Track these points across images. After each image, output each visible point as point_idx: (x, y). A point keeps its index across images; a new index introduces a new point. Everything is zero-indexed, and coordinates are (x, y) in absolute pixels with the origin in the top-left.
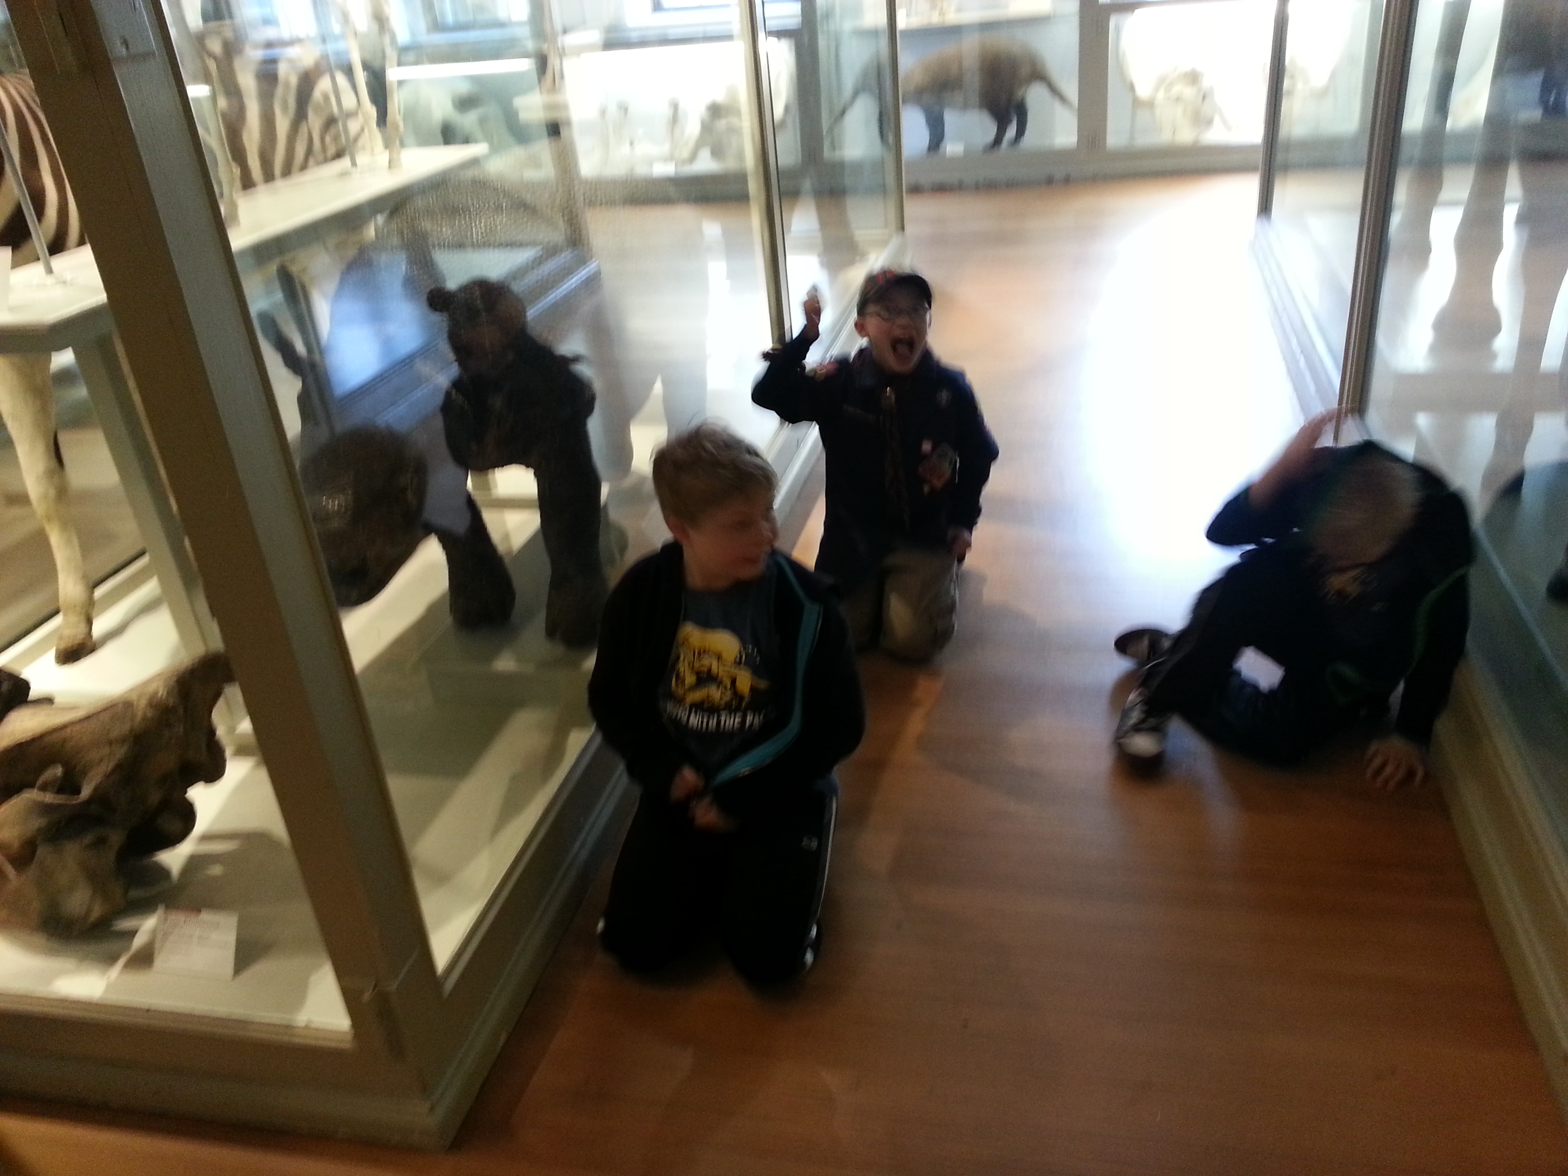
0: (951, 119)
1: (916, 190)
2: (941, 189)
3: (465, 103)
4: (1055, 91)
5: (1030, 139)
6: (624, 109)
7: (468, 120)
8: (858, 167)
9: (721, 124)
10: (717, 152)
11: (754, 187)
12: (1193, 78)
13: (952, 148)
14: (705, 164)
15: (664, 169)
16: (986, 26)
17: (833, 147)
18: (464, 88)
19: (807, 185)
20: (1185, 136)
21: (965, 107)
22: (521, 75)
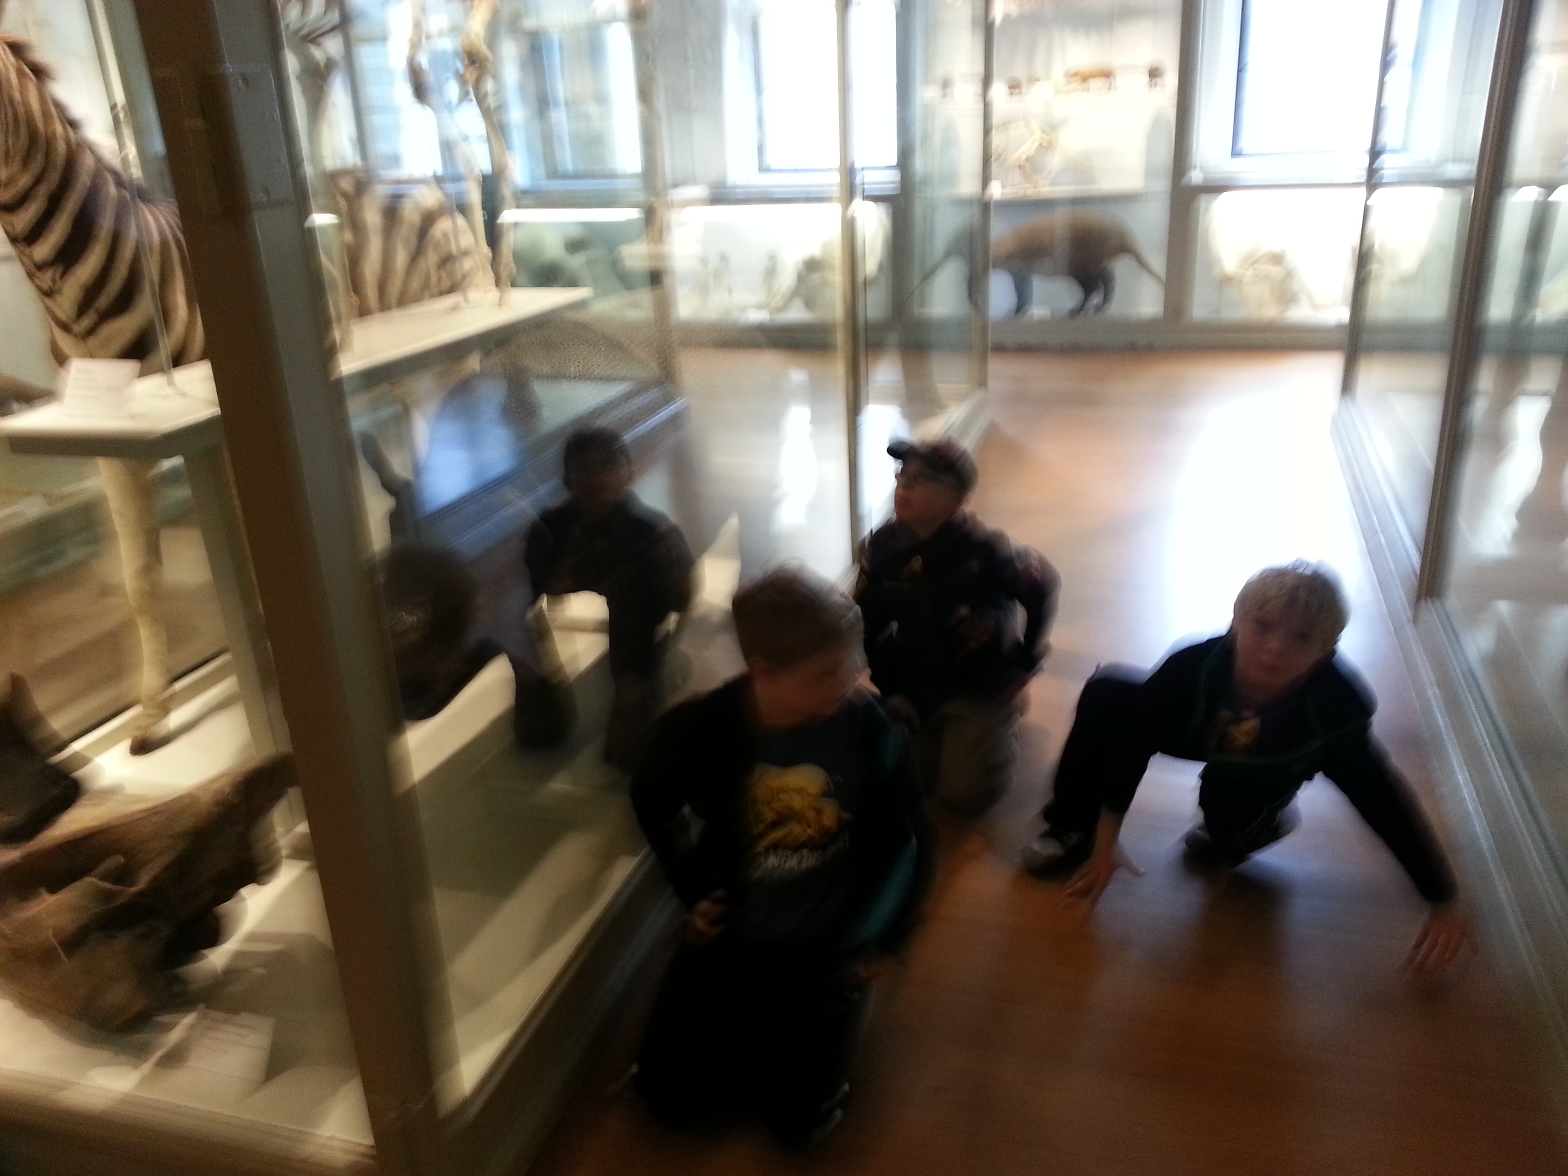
0: (1039, 286)
1: (1000, 349)
2: (1025, 349)
3: (575, 246)
4: (1141, 263)
5: (1117, 308)
6: (724, 258)
7: (576, 262)
8: (943, 325)
9: (816, 277)
10: (809, 304)
11: (840, 338)
12: (1277, 259)
13: (1038, 311)
14: (797, 314)
15: (757, 316)
16: (1077, 201)
17: (922, 304)
18: (575, 233)
19: (893, 337)
20: (1269, 312)
21: (1052, 274)
22: (628, 223)
